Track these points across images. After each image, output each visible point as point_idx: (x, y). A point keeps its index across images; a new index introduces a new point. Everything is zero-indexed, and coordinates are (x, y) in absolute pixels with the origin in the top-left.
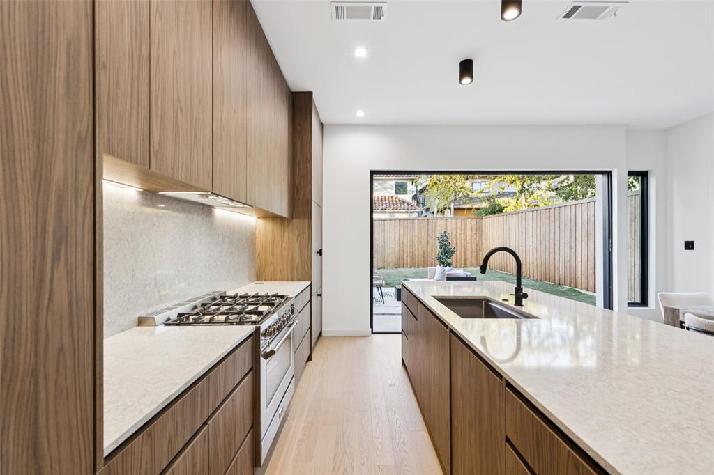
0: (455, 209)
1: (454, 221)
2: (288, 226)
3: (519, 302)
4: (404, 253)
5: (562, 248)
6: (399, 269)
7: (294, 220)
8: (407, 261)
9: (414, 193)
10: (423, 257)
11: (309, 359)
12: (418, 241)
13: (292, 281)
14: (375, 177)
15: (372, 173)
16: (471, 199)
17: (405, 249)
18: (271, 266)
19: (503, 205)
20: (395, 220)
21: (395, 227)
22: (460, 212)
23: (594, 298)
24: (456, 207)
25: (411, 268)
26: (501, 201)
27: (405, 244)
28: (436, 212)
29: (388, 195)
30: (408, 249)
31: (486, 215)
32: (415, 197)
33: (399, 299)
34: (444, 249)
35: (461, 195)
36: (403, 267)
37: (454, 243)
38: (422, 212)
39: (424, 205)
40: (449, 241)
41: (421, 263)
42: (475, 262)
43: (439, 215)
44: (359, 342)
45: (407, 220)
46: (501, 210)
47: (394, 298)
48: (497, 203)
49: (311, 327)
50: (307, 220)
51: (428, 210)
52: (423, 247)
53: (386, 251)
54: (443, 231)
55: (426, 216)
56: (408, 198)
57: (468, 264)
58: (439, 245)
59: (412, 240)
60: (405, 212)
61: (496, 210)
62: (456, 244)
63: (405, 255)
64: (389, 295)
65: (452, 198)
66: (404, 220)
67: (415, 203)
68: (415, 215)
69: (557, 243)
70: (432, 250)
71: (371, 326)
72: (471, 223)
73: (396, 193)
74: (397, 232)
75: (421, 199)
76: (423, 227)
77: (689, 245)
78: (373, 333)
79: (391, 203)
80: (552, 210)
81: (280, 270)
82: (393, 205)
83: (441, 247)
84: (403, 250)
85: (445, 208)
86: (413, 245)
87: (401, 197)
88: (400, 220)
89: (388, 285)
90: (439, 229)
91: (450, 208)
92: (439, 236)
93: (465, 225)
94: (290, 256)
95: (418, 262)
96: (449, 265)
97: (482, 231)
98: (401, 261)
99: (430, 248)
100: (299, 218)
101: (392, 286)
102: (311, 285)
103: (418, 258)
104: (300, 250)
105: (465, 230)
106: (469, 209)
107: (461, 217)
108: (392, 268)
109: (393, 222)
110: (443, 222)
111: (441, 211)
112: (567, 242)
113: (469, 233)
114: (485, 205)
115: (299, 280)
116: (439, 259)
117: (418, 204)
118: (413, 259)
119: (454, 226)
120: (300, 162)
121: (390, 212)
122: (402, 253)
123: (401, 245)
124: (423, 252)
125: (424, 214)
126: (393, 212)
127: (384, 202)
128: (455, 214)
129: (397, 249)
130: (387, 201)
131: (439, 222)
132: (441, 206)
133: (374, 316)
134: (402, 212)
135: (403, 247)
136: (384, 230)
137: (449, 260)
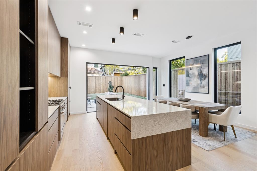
0: (114, 73)
1: (114, 78)
2: (59, 79)
3: (123, 98)
4: (97, 88)
5: (142, 86)
6: (95, 94)
7: (62, 78)
8: (98, 91)
9: (101, 67)
10: (104, 89)
11: (67, 121)
12: (102, 84)
13: (61, 97)
14: (88, 64)
15: (87, 63)
16: (120, 70)
17: (98, 87)
18: (53, 92)
19: (129, 73)
20: (94, 77)
21: (94, 79)
22: (116, 75)
23: (146, 98)
24: (115, 73)
25: (100, 93)
26: (128, 72)
27: (98, 85)
28: (108, 74)
29: (91, 67)
30: (99, 87)
31: (124, 76)
32: (101, 69)
33: (95, 103)
34: (111, 87)
35: (116, 69)
36: (97, 93)
37: (114, 85)
38: (104, 74)
39: (104, 72)
40: (112, 84)
41: (103, 91)
42: (120, 91)
43: (110, 76)
44: (83, 115)
45: (98, 77)
46: (128, 75)
47: (94, 103)
48: (127, 72)
49: (68, 111)
50: (66, 78)
51: (106, 73)
52: (104, 86)
53: (91, 87)
54: (110, 81)
55: (105, 75)
56: (99, 69)
57: (118, 92)
58: (109, 85)
59: (100, 84)
60: (98, 74)
61: (127, 75)
62: (115, 85)
63: (98, 89)
64: (92, 102)
65: (113, 70)
66: (97, 77)
67: (101, 71)
68: (101, 75)
69: (141, 85)
70: (107, 87)
71: (87, 110)
72: (119, 78)
73: (94, 67)
74: (95, 81)
75: (103, 69)
76: (104, 79)
77: (164, 85)
78: (87, 112)
79: (92, 70)
80: (140, 76)
81: (57, 93)
82: (93, 71)
83: (109, 86)
84: (97, 87)
85: (111, 73)
86: (100, 85)
87: (96, 68)
88: (96, 77)
89: (92, 99)
90: (109, 80)
91: (113, 73)
92: (109, 82)
93: (117, 79)
94: (60, 89)
95: (102, 91)
96: (112, 92)
97: (122, 81)
98: (96, 91)
99: (106, 86)
100: (63, 77)
101: (93, 99)
102: (68, 98)
103: (102, 90)
104: (64, 87)
105: (117, 81)
106: (119, 74)
107: (116, 76)
108: (93, 93)
109: (93, 77)
110: (110, 78)
111: (110, 74)
112: (144, 84)
113: (118, 81)
114: (124, 73)
115: (64, 96)
116: (109, 90)
117: (102, 71)
118: (100, 90)
119: (114, 79)
120: (64, 59)
121: (92, 74)
122: (96, 88)
123: (96, 86)
124: (104, 88)
125: (104, 75)
126: (93, 74)
127: (90, 70)
128: (114, 75)
129: (95, 87)
130: (91, 70)
131: (109, 78)
132: (110, 72)
133: (88, 108)
134: (97, 74)
135: (97, 86)
136: (90, 80)
137: (112, 90)
